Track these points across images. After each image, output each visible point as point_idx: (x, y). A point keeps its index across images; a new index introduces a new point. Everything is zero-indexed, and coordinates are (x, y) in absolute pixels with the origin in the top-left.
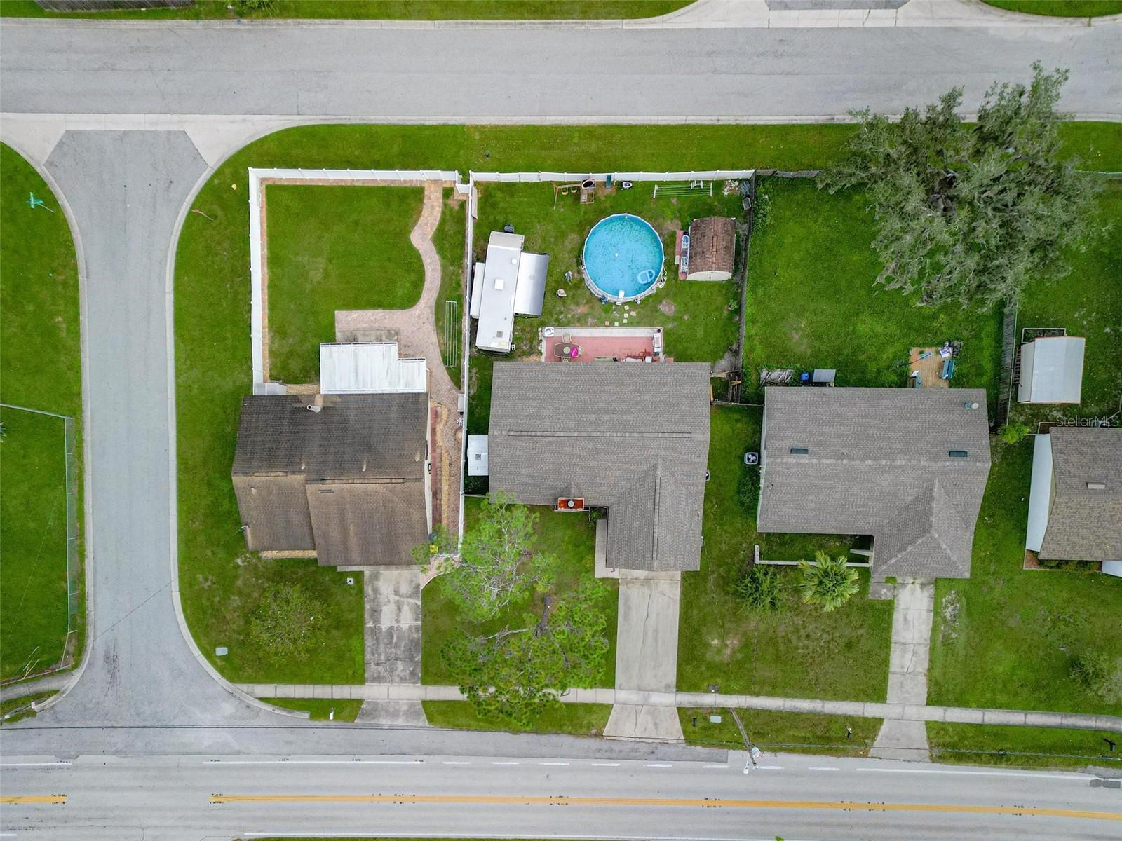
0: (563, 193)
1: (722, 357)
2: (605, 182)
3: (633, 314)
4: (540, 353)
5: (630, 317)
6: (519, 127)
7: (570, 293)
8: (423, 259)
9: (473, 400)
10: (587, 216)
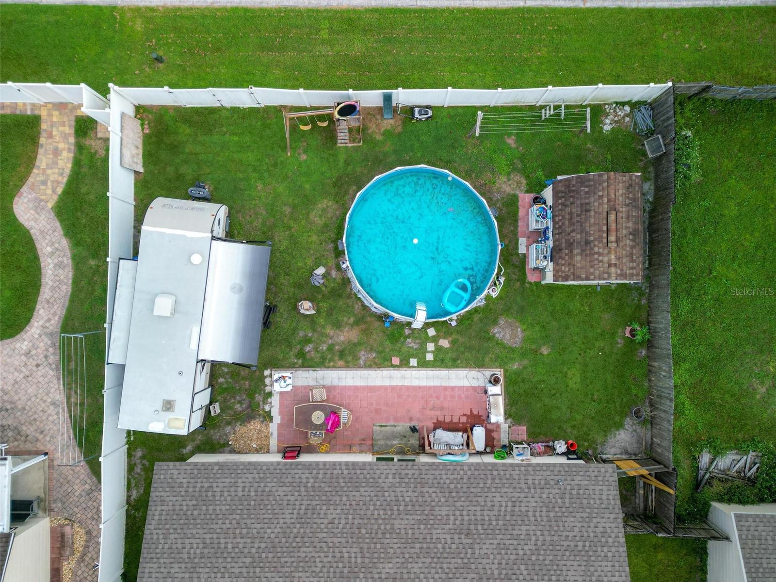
0: (302, 127)
1: (620, 426)
2: (380, 109)
3: (445, 343)
4: (268, 417)
5: (439, 349)
6: (218, 9)
7: (324, 305)
8: (38, 246)
9: (136, 510)
10: (350, 168)
